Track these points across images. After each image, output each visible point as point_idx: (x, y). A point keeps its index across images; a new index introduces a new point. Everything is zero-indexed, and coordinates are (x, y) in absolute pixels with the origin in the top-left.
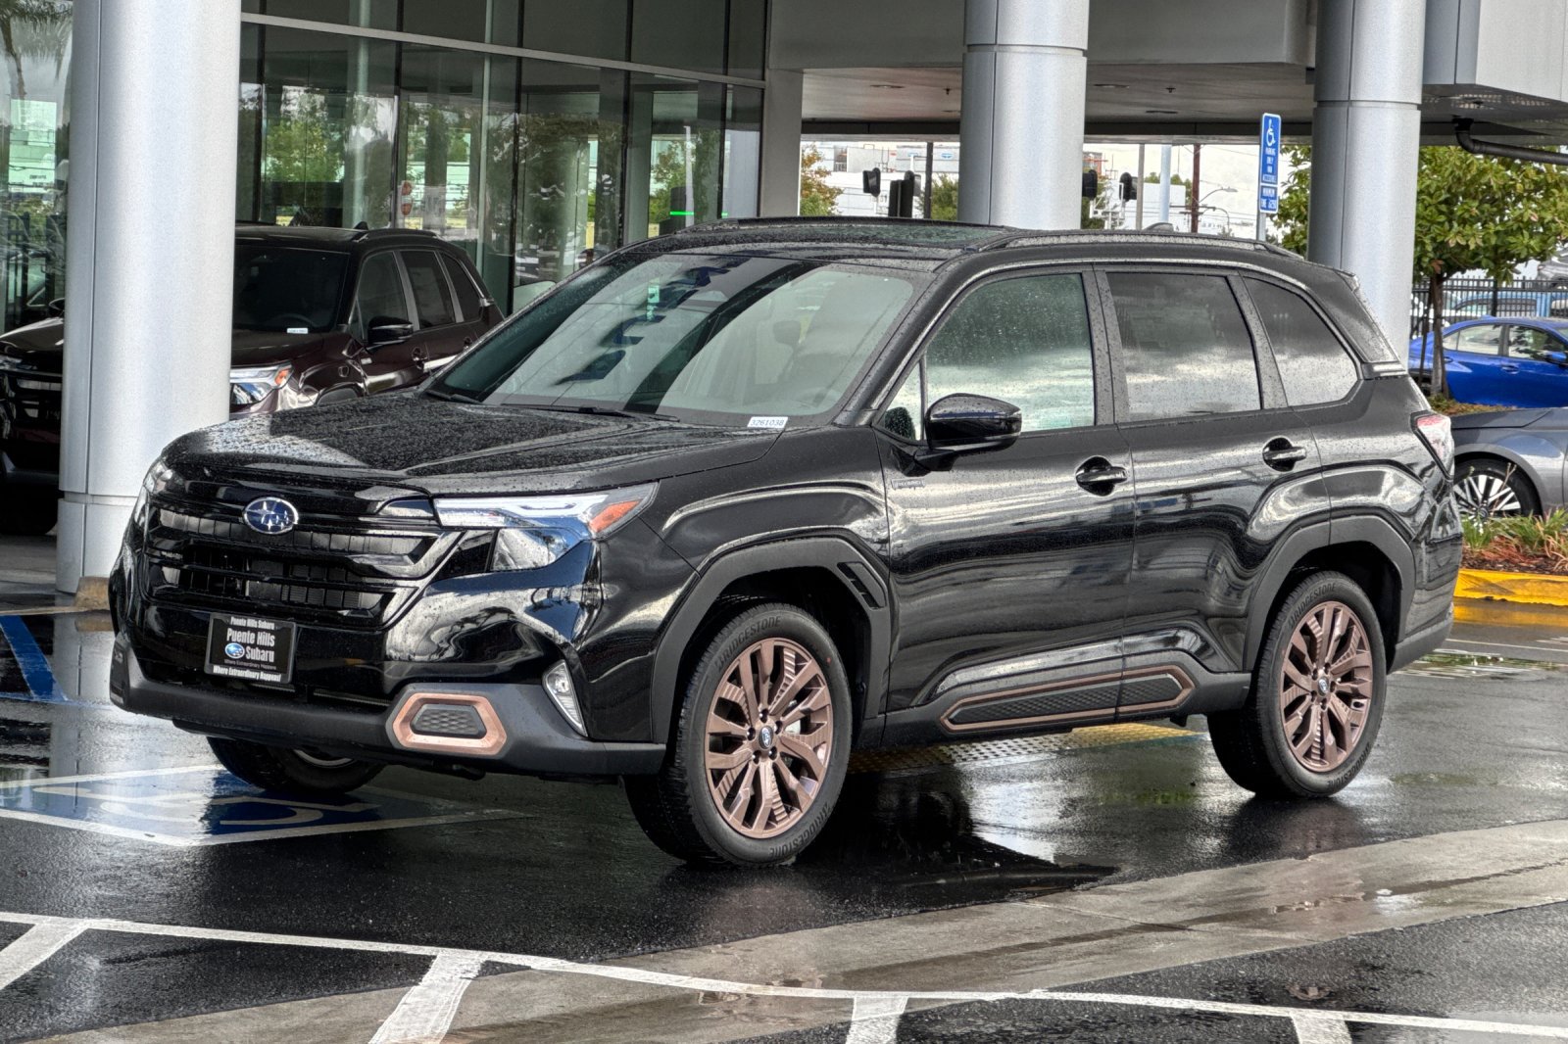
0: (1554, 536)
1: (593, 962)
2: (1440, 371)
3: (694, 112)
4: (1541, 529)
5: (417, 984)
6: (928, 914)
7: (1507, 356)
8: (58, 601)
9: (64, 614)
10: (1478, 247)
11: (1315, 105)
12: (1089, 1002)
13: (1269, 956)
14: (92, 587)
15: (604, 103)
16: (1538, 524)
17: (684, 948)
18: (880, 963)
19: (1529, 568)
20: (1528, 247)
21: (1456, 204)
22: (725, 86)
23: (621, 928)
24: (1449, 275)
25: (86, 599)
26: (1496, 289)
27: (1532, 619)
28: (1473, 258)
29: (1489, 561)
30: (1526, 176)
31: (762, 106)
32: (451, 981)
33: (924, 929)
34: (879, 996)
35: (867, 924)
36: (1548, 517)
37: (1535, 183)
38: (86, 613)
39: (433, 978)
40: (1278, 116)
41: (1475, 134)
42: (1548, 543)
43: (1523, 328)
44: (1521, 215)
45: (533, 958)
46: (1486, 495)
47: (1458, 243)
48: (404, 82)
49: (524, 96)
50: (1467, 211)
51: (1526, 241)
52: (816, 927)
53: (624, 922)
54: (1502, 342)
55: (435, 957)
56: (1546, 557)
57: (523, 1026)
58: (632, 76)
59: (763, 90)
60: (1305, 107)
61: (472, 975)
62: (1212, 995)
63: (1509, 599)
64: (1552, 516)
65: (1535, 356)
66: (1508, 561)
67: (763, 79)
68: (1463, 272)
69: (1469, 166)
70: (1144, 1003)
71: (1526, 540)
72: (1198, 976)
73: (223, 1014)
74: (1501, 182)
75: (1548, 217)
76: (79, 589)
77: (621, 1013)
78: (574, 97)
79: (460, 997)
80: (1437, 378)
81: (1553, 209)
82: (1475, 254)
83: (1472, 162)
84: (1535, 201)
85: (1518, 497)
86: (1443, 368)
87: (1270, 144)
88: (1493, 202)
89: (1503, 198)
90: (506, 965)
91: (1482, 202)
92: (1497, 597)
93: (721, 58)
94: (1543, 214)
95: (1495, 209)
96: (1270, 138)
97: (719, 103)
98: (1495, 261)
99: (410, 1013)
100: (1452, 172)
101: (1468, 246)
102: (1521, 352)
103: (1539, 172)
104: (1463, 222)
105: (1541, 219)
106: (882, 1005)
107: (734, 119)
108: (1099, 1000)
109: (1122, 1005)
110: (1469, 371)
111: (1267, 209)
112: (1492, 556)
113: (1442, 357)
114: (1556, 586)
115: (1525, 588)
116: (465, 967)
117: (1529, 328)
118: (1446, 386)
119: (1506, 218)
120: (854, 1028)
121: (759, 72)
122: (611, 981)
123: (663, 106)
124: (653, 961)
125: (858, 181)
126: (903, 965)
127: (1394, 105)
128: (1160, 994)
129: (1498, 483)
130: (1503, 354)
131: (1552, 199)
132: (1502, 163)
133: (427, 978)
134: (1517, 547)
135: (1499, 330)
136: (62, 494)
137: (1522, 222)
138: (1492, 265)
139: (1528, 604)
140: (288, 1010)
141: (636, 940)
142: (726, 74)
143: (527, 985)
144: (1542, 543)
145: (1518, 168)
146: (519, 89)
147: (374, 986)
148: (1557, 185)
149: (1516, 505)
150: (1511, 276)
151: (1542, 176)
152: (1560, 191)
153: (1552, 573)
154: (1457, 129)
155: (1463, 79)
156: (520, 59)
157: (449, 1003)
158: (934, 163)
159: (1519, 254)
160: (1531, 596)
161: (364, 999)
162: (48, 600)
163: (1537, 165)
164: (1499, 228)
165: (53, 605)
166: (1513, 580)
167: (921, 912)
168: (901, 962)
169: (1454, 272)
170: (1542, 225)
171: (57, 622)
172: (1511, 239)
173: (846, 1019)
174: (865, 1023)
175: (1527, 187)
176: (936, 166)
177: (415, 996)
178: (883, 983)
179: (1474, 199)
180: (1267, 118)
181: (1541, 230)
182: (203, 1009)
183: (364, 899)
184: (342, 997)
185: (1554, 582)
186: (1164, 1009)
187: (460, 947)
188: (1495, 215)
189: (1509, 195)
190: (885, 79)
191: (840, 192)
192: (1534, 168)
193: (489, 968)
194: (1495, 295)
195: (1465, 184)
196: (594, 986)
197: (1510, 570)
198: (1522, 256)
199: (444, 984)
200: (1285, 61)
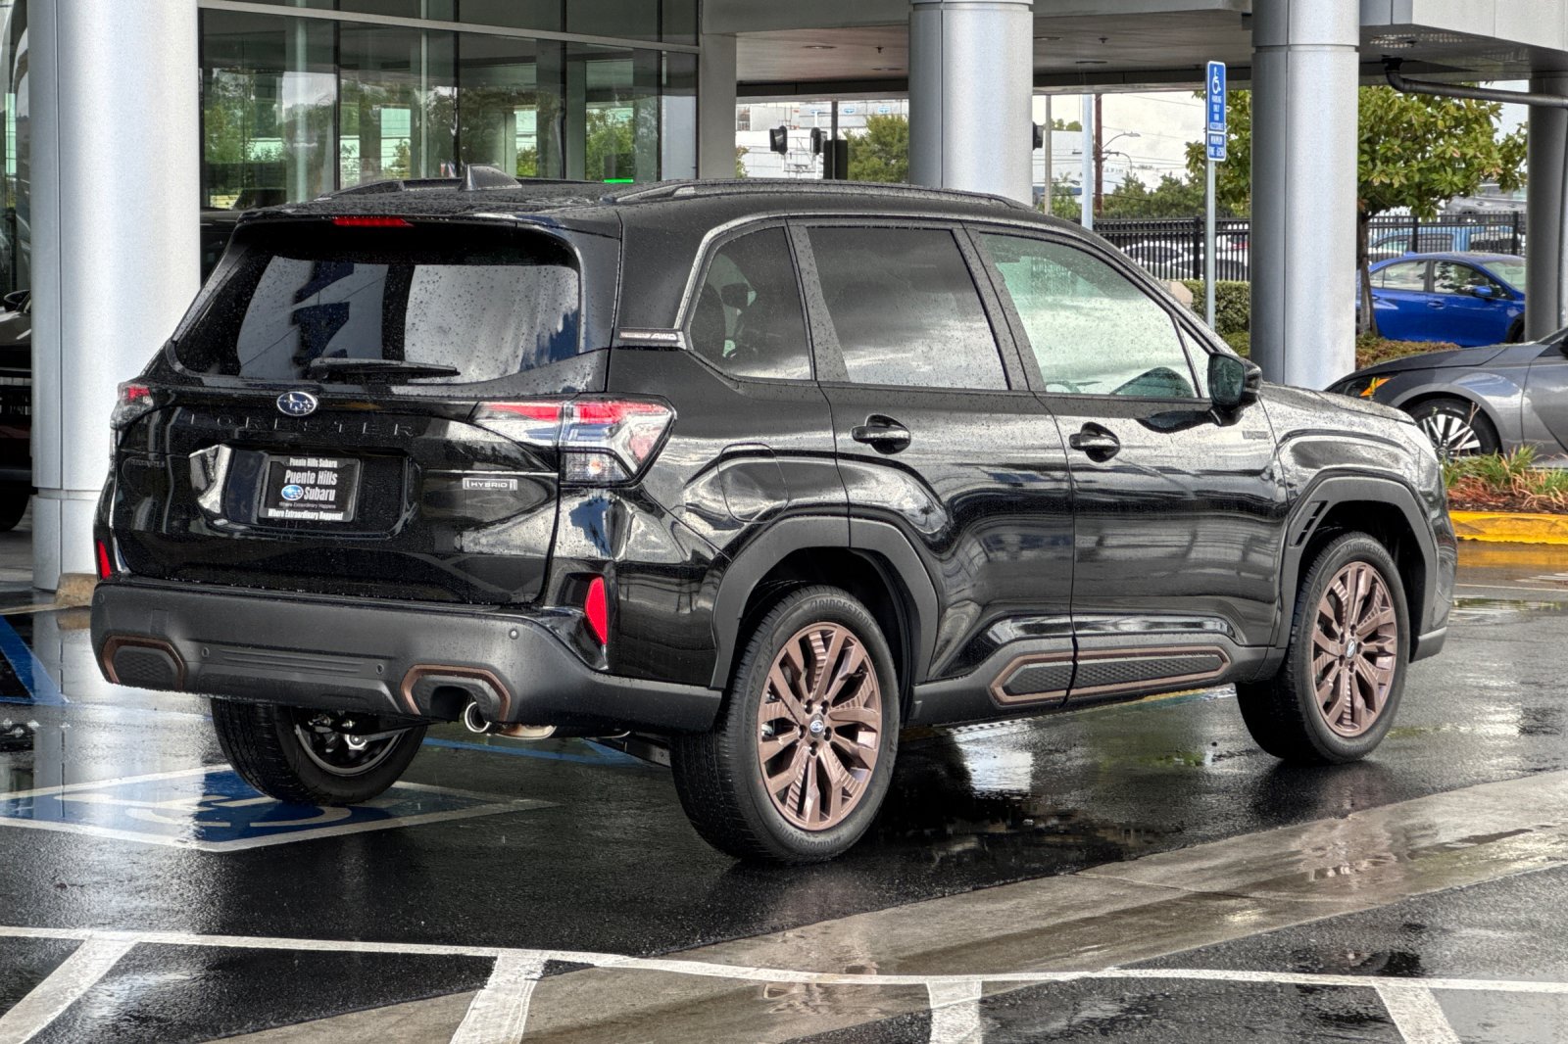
0: (1520, 473)
1: (655, 956)
2: (1368, 310)
3: (629, 79)
4: (1508, 467)
5: (482, 987)
6: (981, 892)
7: (1433, 292)
8: (36, 598)
9: (46, 612)
10: (1402, 185)
11: (1254, 50)
12: (1167, 979)
13: (1335, 922)
14: (72, 584)
15: (542, 75)
16: (1504, 462)
17: (744, 938)
18: (943, 945)
19: (1498, 507)
20: (1451, 183)
21: (1378, 143)
22: (659, 53)
23: (676, 919)
24: (1374, 214)
25: (68, 596)
26: (1416, 225)
27: (1503, 558)
28: (1397, 196)
29: (1457, 502)
30: (1447, 113)
31: (697, 72)
32: (516, 982)
33: (982, 907)
34: (951, 981)
35: (922, 905)
36: (1513, 455)
37: (1456, 119)
38: (68, 610)
39: (498, 980)
40: (1223, 64)
41: (1405, 73)
42: (1515, 480)
43: (1446, 263)
44: (1444, 152)
45: (594, 955)
46: (1445, 435)
47: (1382, 182)
48: (343, 61)
49: (462, 71)
50: (1389, 149)
51: (1449, 178)
52: (872, 910)
53: (679, 914)
54: (1429, 279)
55: (495, 958)
56: (1512, 495)
57: (598, 1027)
58: (568, 46)
59: (697, 56)
60: (1245, 53)
61: (536, 976)
62: (1289, 966)
63: (1479, 538)
64: (1517, 453)
65: (1459, 291)
66: (1475, 500)
67: (697, 44)
68: (1388, 210)
69: (1390, 105)
70: (1222, 978)
71: (1491, 478)
72: (1269, 947)
73: (292, 1029)
74: (1423, 119)
75: (1470, 152)
76: (58, 587)
77: (694, 1010)
78: (500, 69)
79: (528, 1000)
80: (1365, 316)
81: (1475, 144)
82: (1399, 192)
83: (1394, 101)
84: (1455, 136)
85: (1478, 435)
86: (1371, 307)
87: (1216, 92)
88: (1415, 139)
89: (1425, 134)
90: (569, 963)
91: (1404, 140)
92: (1468, 537)
93: (655, 28)
94: (1465, 150)
95: (1417, 147)
96: (1216, 85)
97: (654, 67)
98: (1420, 198)
99: (480, 1018)
100: (1374, 111)
101: (1391, 185)
102: (1445, 287)
103: (1459, 108)
104: (1386, 161)
105: (1463, 155)
106: (956, 990)
107: (669, 85)
108: (1176, 976)
109: (1201, 980)
110: (1395, 308)
111: (1215, 157)
112: (1457, 495)
113: (1370, 296)
114: (1527, 523)
115: (1494, 526)
116: (528, 967)
117: (1453, 263)
118: (1375, 325)
119: (1427, 155)
120: (936, 1016)
121: (691, 38)
122: (677, 975)
123: (597, 74)
124: (715, 953)
125: (765, 139)
126: (967, 946)
127: (1334, 48)
128: (1236, 967)
129: (1457, 422)
130: (1429, 289)
131: (1473, 135)
132: (1422, 100)
133: (492, 980)
134: (1484, 486)
135: (1424, 266)
136: (35, 491)
137: (1444, 158)
138: (1416, 202)
139: (1499, 543)
140: (358, 1020)
141: (694, 931)
142: (660, 40)
143: (593, 984)
144: (1508, 481)
145: (1438, 106)
146: (457, 64)
147: (441, 991)
148: (1477, 120)
149: (1476, 444)
150: (1434, 212)
151: (1462, 113)
152: (1481, 127)
153: (1521, 511)
154: (1386, 69)
155: (1399, 20)
156: (457, 34)
157: (519, 1006)
158: (840, 119)
159: (1443, 191)
160: (1501, 535)
161: (433, 1006)
162: (26, 597)
163: (1457, 101)
164: (1422, 165)
165: (31, 603)
166: (1483, 520)
167: (974, 889)
168: (963, 943)
169: (1378, 211)
170: (1465, 161)
171: (36, 620)
172: (1435, 176)
173: (925, 1007)
174: (946, 1011)
175: (1448, 124)
176: (841, 121)
177: (483, 1000)
178: (951, 966)
179: (1397, 136)
180: (1212, 66)
181: (1463, 166)
182: (272, 1023)
183: (412, 900)
184: (410, 1004)
185: (1523, 520)
186: (1244, 983)
187: (519, 947)
188: (1416, 152)
189: (1430, 132)
190: (818, 40)
191: (746, 151)
192: (1454, 104)
193: (552, 967)
194: (1415, 231)
195: (1387, 123)
196: (662, 982)
197: (1479, 510)
198: (1446, 193)
199: (509, 986)
200: (1221, 7)
